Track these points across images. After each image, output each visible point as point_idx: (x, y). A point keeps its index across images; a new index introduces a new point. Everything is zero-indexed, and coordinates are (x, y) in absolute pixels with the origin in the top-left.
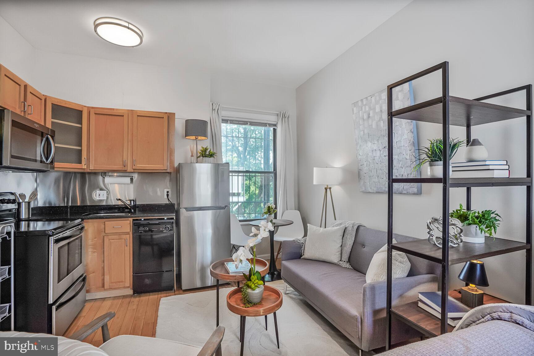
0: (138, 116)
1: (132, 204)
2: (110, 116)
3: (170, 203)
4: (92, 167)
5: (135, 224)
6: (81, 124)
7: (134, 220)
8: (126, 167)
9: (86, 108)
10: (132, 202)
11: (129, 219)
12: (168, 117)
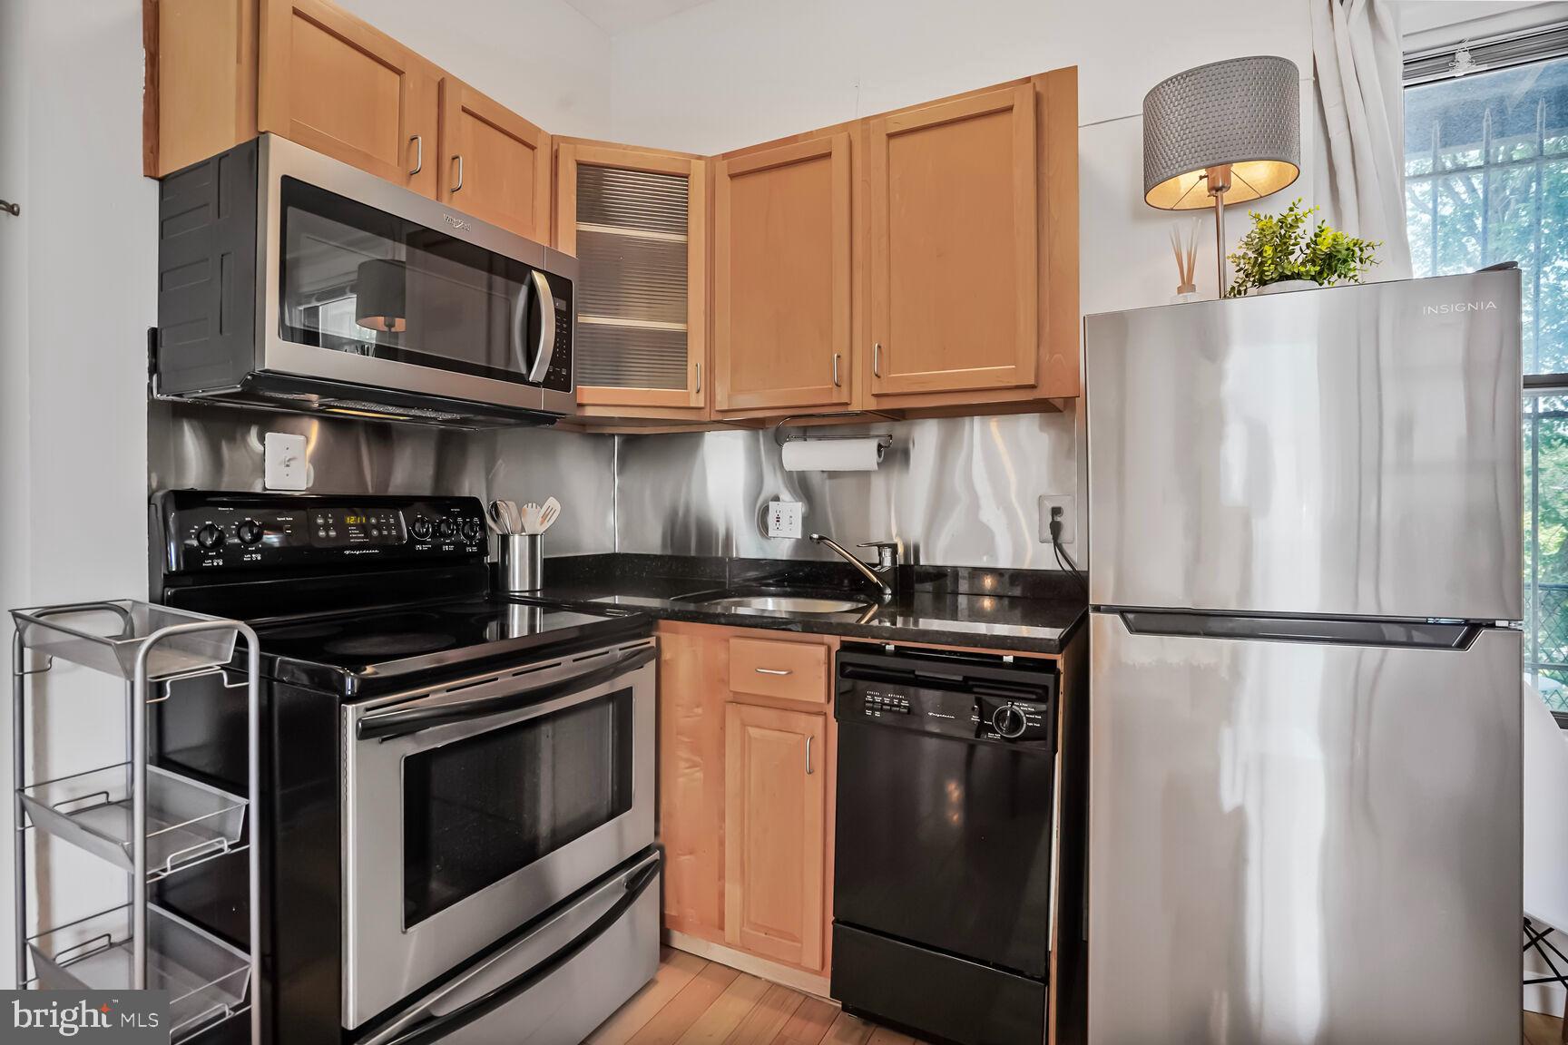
0: (891, 136)
1: (887, 562)
2: (783, 173)
3: (1067, 567)
4: (722, 403)
5: (849, 669)
6: (685, 232)
7: (846, 647)
8: (845, 388)
9: (702, 163)
10: (887, 553)
11: (828, 638)
12: (1038, 99)
